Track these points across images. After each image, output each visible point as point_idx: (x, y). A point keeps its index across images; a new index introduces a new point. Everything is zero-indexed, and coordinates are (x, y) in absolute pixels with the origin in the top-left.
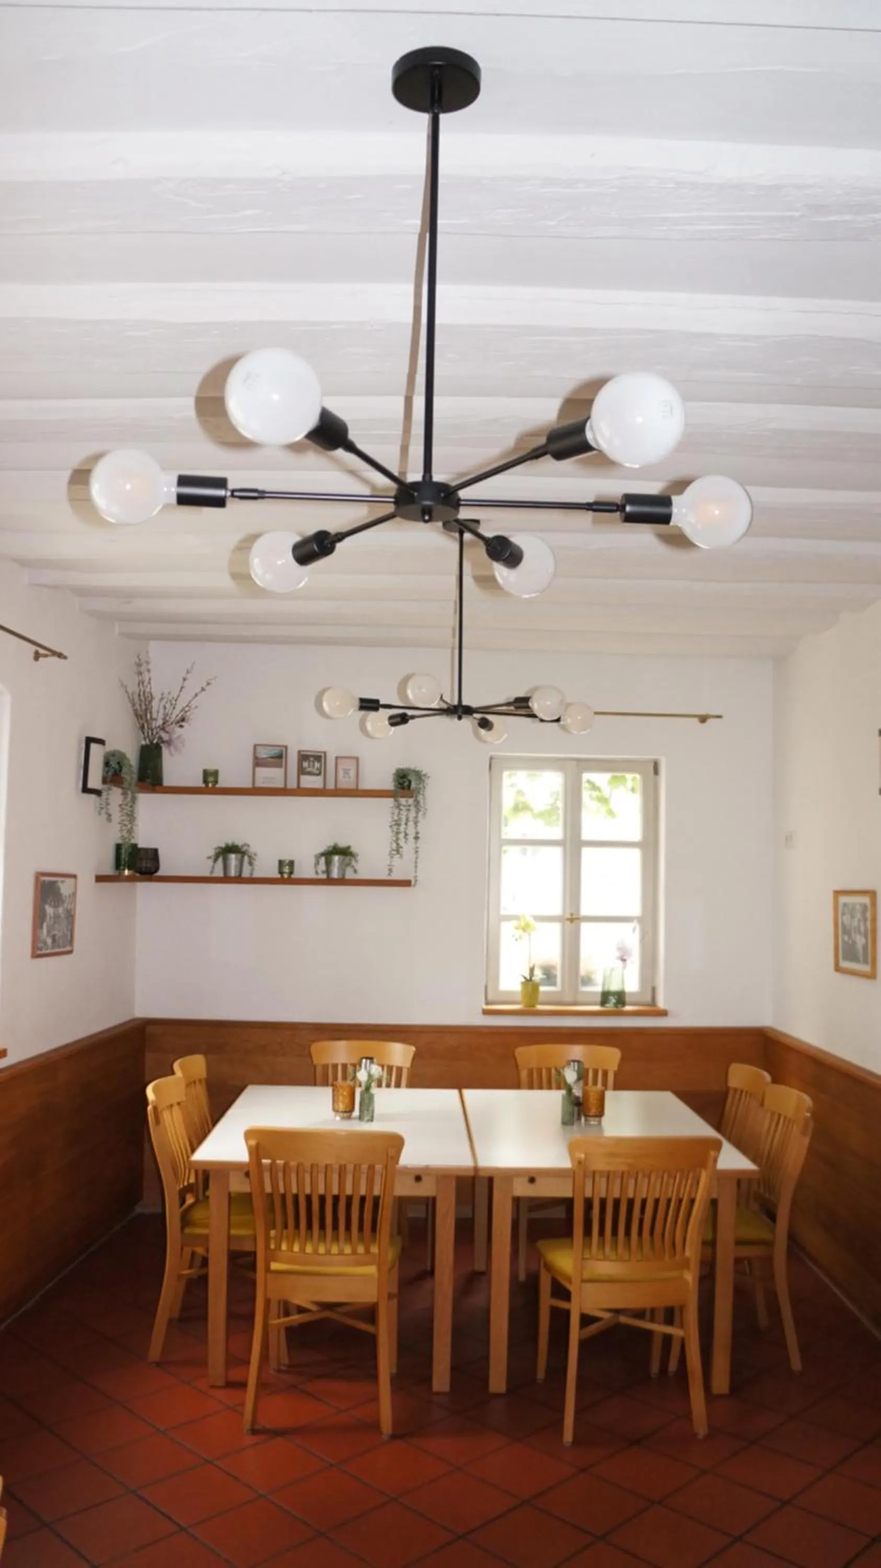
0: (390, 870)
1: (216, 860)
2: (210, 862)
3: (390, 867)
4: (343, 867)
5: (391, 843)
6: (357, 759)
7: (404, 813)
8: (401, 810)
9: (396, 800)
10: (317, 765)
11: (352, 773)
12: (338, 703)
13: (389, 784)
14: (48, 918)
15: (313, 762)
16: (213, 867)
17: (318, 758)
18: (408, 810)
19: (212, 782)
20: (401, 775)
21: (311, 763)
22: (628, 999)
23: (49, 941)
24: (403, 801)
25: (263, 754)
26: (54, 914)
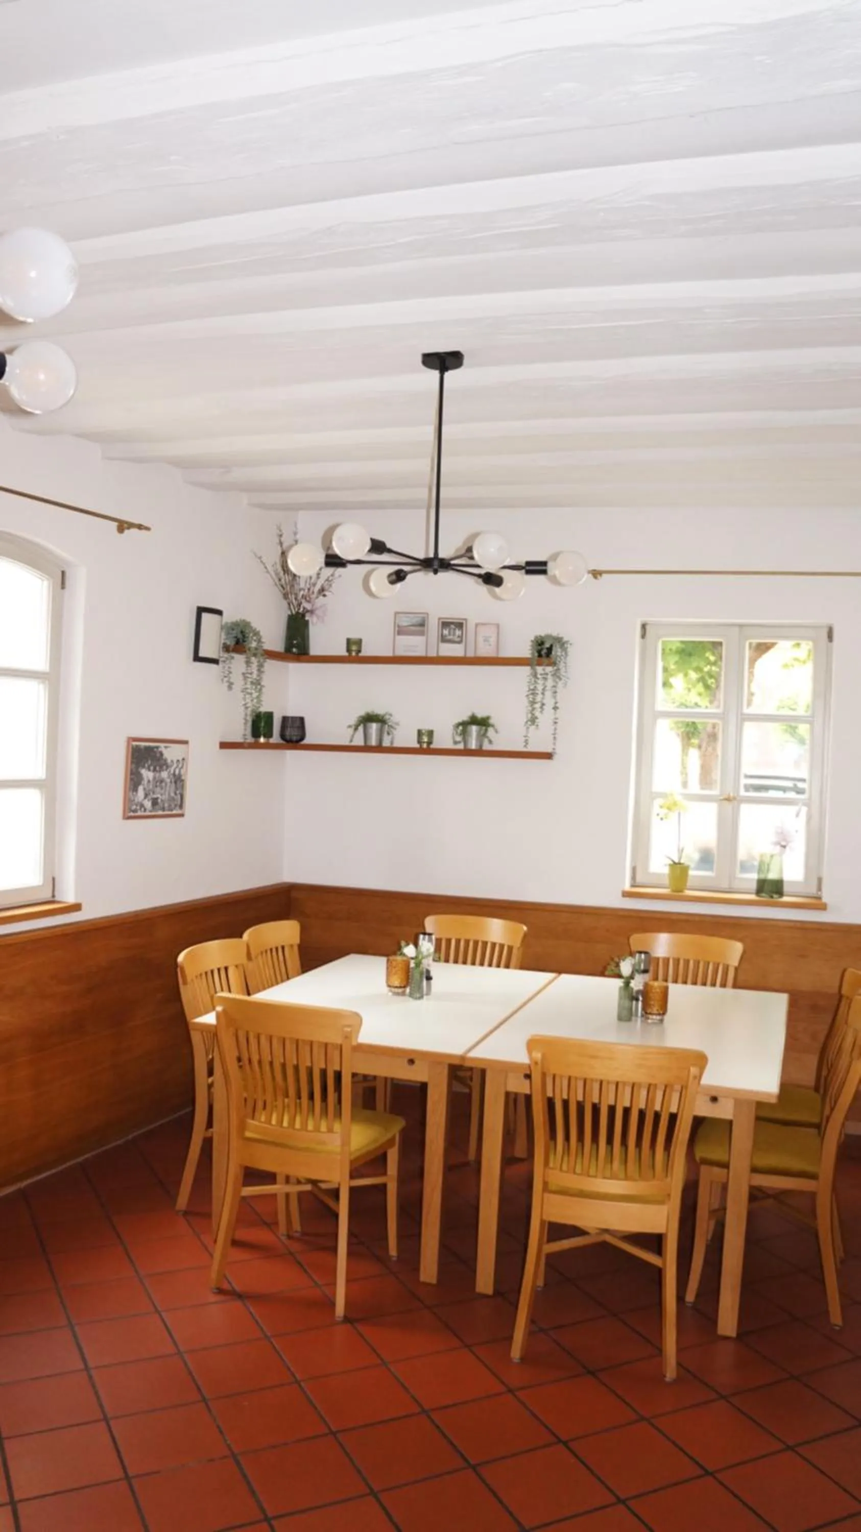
0: (526, 742)
1: (356, 729)
2: (351, 731)
3: (527, 738)
4: (482, 736)
5: (527, 714)
6: (498, 626)
7: (540, 682)
8: (538, 679)
9: (532, 668)
10: (458, 632)
11: (493, 640)
12: (305, 560)
13: (525, 650)
14: (145, 782)
15: (454, 629)
16: (353, 736)
17: (460, 625)
18: (545, 679)
19: (355, 651)
20: (539, 642)
21: (452, 631)
22: (786, 889)
23: (148, 804)
24: (540, 669)
25: (405, 622)
26: (154, 778)
